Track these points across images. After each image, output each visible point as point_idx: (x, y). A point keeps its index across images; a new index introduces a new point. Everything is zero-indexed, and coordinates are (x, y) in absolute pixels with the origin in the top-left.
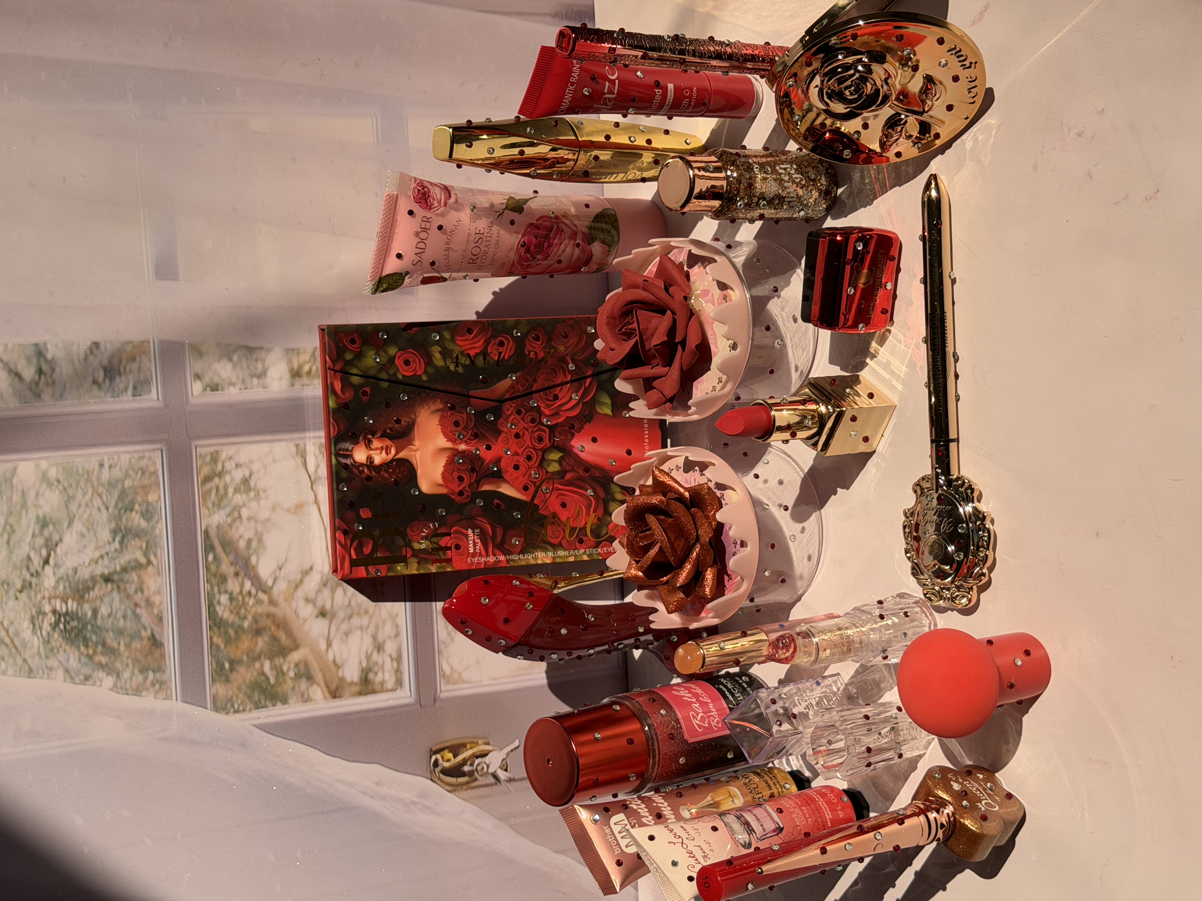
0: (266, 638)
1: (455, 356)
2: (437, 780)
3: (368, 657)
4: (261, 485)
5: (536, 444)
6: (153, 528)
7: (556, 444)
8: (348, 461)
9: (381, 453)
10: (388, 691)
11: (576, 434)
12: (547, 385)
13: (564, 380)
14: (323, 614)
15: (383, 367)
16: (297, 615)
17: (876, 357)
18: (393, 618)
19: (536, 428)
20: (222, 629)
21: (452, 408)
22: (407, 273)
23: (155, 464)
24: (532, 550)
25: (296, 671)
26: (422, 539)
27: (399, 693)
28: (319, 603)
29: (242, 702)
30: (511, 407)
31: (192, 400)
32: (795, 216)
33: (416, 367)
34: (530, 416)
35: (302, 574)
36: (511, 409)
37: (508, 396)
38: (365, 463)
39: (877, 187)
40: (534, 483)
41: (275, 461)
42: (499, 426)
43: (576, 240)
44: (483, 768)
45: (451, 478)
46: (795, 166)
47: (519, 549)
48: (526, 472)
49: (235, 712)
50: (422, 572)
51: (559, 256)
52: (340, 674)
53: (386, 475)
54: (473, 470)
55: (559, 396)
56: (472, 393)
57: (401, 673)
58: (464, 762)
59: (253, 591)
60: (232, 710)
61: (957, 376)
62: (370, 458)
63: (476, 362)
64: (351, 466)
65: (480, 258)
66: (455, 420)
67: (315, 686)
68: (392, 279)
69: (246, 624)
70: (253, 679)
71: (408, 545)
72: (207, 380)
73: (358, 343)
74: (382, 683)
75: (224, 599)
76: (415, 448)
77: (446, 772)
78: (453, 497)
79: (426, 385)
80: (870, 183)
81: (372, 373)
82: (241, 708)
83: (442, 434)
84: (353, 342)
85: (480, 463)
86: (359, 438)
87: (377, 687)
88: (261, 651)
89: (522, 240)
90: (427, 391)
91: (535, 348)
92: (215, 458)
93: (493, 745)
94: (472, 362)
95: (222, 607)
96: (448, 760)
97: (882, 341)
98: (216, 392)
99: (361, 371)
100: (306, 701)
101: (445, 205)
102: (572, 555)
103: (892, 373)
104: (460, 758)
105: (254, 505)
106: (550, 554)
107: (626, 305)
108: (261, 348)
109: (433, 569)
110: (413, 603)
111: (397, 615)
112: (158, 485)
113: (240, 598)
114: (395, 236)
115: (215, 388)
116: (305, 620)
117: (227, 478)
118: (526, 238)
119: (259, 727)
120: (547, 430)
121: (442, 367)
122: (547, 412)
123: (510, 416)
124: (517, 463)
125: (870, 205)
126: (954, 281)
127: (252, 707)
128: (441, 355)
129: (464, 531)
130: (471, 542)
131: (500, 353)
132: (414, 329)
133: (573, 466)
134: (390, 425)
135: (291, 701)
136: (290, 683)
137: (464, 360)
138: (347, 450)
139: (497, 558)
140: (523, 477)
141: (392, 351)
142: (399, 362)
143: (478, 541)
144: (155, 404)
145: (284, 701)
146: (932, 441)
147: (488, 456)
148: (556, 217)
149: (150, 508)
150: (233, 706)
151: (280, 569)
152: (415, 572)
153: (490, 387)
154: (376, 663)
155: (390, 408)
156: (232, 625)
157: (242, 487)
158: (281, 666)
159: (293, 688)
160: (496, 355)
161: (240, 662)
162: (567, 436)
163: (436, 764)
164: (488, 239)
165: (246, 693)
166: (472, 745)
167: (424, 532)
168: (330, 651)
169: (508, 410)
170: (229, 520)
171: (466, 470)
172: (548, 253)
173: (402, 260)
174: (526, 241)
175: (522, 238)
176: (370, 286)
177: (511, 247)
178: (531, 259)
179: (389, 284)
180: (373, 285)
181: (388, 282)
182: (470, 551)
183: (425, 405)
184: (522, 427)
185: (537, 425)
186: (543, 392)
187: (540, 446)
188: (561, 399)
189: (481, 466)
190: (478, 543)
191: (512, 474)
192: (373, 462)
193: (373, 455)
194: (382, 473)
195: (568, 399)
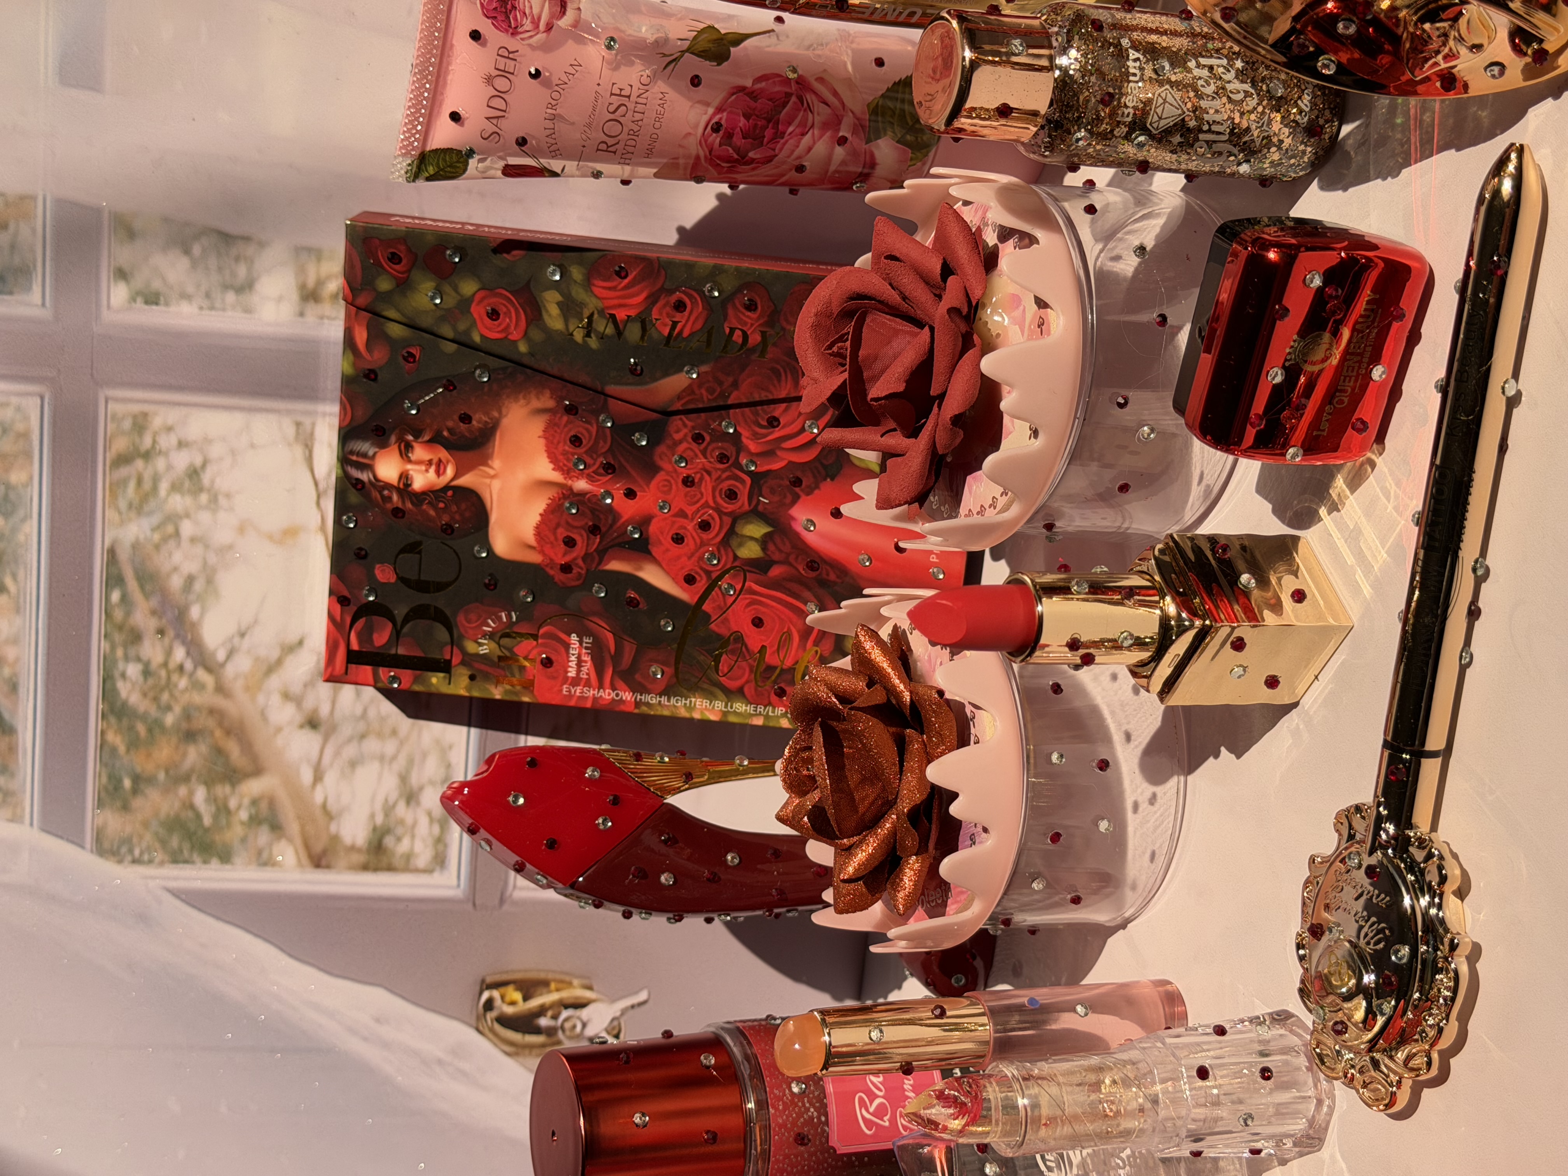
0: (203, 748)
1: (586, 313)
2: (487, 1031)
3: (388, 810)
4: (223, 484)
5: (722, 503)
6: (14, 530)
7: (760, 508)
8: (364, 476)
9: (427, 471)
10: (417, 871)
11: (803, 497)
12: (757, 398)
13: (793, 394)
14: (312, 723)
15: (446, 315)
16: (265, 719)
17: (1339, 511)
18: (444, 751)
19: (727, 474)
20: (125, 722)
21: (571, 410)
22: (471, 153)
23: (26, 418)
24: (685, 691)
25: (253, 811)
26: (484, 635)
27: (437, 878)
28: (309, 704)
29: (149, 849)
30: (685, 425)
31: (107, 316)
32: (1229, 171)
33: (508, 326)
34: (718, 448)
35: (283, 650)
36: (685, 431)
37: (678, 406)
38: (395, 483)
39: (1415, 138)
40: (708, 573)
41: (253, 446)
42: (656, 458)
43: (838, 130)
44: (574, 1027)
45: (552, 538)
46: (1239, 64)
47: (661, 687)
48: (697, 550)
49: (135, 861)
50: (476, 694)
51: (799, 157)
52: (333, 828)
53: (432, 513)
54: (594, 530)
55: (781, 420)
56: (611, 389)
57: (446, 846)
58: (541, 1011)
59: (189, 665)
60: (129, 858)
61: (1474, 613)
62: (405, 477)
63: (627, 333)
64: (367, 485)
65: (622, 144)
66: (572, 433)
67: (283, 844)
68: (445, 160)
69: (169, 719)
70: (172, 813)
71: (455, 642)
72: (138, 282)
73: (404, 261)
74: (409, 857)
75: (133, 670)
76: (492, 472)
77: (505, 1021)
78: (551, 572)
79: (526, 360)
80: (1405, 127)
81: (426, 322)
82: (146, 857)
83: (545, 455)
84: (394, 258)
85: (610, 522)
86: (389, 437)
87: (397, 862)
88: (192, 770)
89: (716, 119)
90: (528, 371)
91: (746, 324)
92: (140, 424)
93: (599, 992)
94: (619, 333)
95: (129, 685)
96: (513, 1003)
97: (1355, 482)
98: (154, 307)
99: (403, 315)
100: (265, 864)
101: (549, 28)
102: (760, 714)
103: (1360, 556)
104: (535, 1003)
105: (205, 517)
106: (719, 705)
107: (851, 298)
108: (247, 239)
109: (497, 693)
110: (484, 731)
111: (451, 747)
112: (28, 455)
113: (163, 673)
114: (450, 77)
115: (152, 299)
116: (279, 730)
117: (160, 464)
118: (725, 114)
119: (176, 894)
120: (748, 480)
121: (560, 333)
122: (753, 447)
123: (681, 442)
124: (681, 532)
125: (1394, 177)
126: (1513, 402)
127: (166, 858)
128: (561, 309)
129: (563, 636)
130: (573, 658)
131: (675, 324)
132: (515, 252)
133: (788, 555)
134: (450, 424)
135: (237, 860)
136: (238, 830)
137: (601, 325)
138: (365, 455)
139: (617, 695)
140: (689, 558)
141: (469, 287)
142: (478, 311)
143: (587, 658)
144: (37, 312)
145: (226, 857)
146: (1386, 745)
147: (628, 509)
148: (801, 82)
149: (12, 496)
150: (131, 851)
151: (242, 635)
152: (463, 692)
153: (646, 383)
154: (402, 822)
155: (455, 392)
156: (144, 718)
157: (187, 484)
158: (226, 800)
159: (244, 840)
160: (666, 325)
161: (151, 780)
162: (785, 497)
163: (489, 1005)
164: (640, 108)
165: (156, 834)
166: (560, 986)
167: (489, 626)
168: (319, 788)
169: (678, 431)
170: (156, 537)
171: (582, 527)
172: (774, 150)
173: (462, 125)
174: (723, 122)
175: (714, 114)
176: (403, 164)
177: (691, 131)
178: (736, 156)
179: (438, 167)
180: (409, 165)
181: (438, 164)
182: (570, 674)
183: (521, 396)
184: (700, 466)
185: (729, 467)
186: (747, 410)
187: (729, 507)
188: (783, 427)
189: (611, 526)
190: (586, 662)
191: (668, 550)
192: (410, 485)
193: (411, 472)
194: (424, 507)
195: (796, 430)
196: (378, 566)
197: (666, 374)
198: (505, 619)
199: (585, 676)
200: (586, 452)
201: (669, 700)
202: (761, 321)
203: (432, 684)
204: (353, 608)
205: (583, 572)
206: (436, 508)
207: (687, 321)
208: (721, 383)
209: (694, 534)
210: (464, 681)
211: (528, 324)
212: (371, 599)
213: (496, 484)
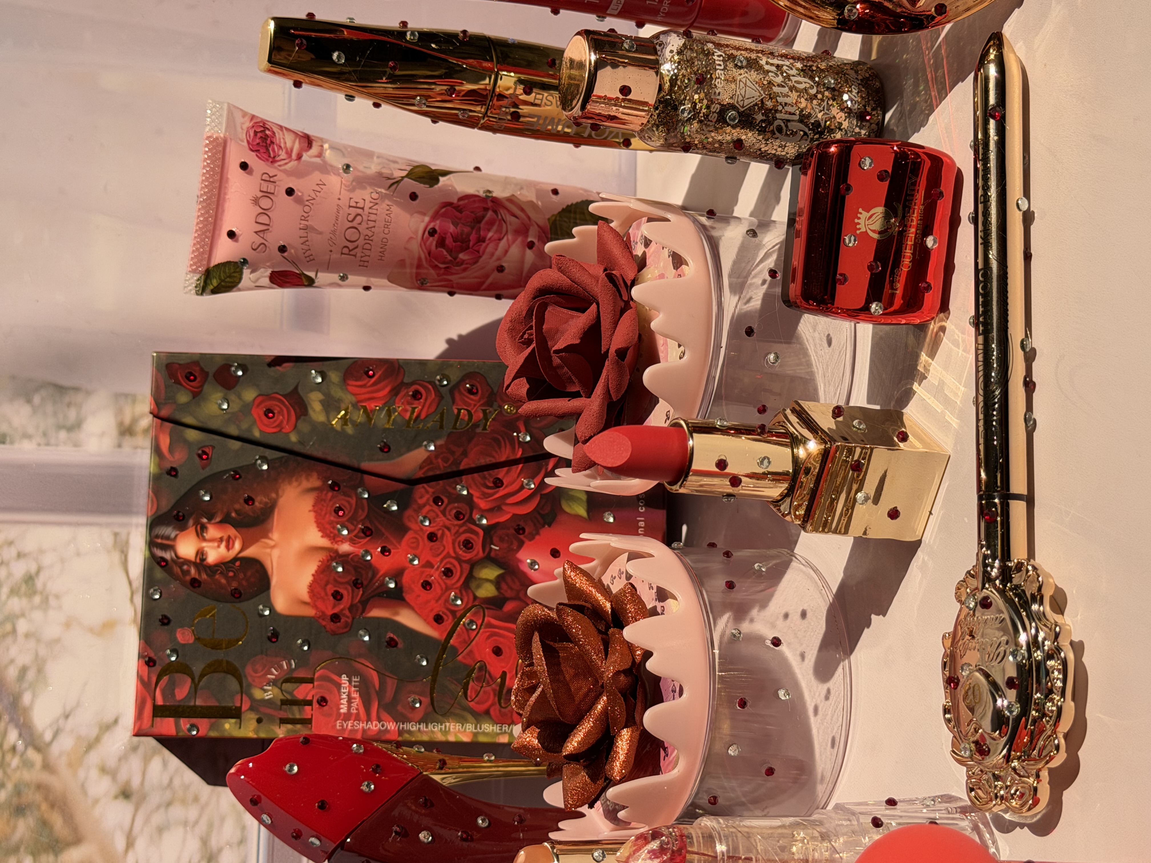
0: (31, 821)
1: (343, 408)
4: (53, 587)
5: (461, 552)
7: (492, 554)
8: (168, 555)
9: (219, 546)
11: (527, 543)
12: (483, 463)
13: (512, 457)
14: (125, 794)
15: (232, 417)
16: (85, 793)
17: (926, 378)
19: (464, 528)
21: (335, 487)
24: (440, 717)
26: (269, 682)
28: (122, 776)
30: (427, 492)
33: (282, 422)
34: (455, 508)
35: (101, 728)
36: (427, 496)
37: (420, 474)
38: (193, 559)
39: (934, 92)
40: (453, 613)
41: (78, 554)
42: (406, 520)
43: (527, 237)
45: (323, 594)
46: (799, 66)
47: (419, 715)
48: (442, 595)
50: (262, 735)
51: (499, 259)
53: (223, 581)
54: (358, 584)
55: (504, 481)
56: (366, 465)
59: (20, 746)
61: (1029, 385)
62: (201, 553)
63: (376, 420)
64: (170, 562)
65: (361, 248)
66: (336, 505)
68: (224, 272)
71: (244, 690)
73: (198, 379)
76: (272, 543)
78: (323, 623)
79: (297, 449)
80: (926, 88)
81: (215, 425)
83: (315, 525)
84: (190, 377)
85: (370, 575)
86: (187, 521)
89: (431, 225)
90: (299, 458)
91: (470, 405)
94: (369, 419)
97: (934, 350)
99: (198, 420)
102: (505, 732)
103: (946, 401)
105: (37, 615)
106: (470, 727)
108: (77, 389)
109: (280, 732)
114: (226, 205)
116: (96, 801)
118: (438, 222)
120: (481, 533)
121: (322, 423)
122: (483, 504)
123: (424, 505)
124: (429, 579)
125: (924, 125)
128: (323, 405)
129: (335, 677)
130: (344, 696)
131: (413, 410)
132: (285, 365)
133: (518, 592)
134: (237, 506)
137: (356, 415)
138: (168, 538)
139: (383, 726)
140: (437, 601)
141: (249, 395)
142: (257, 412)
143: (356, 695)
146: (980, 499)
147: (385, 564)
148: (496, 201)
151: (67, 717)
152: (251, 735)
153: (394, 458)
155: (240, 481)
157: (24, 588)
160: (406, 411)
162: (512, 544)
164: (372, 217)
167: (272, 674)
168: (130, 854)
169: (421, 497)
171: (347, 583)
172: (478, 252)
173: (237, 241)
174: (437, 228)
175: (430, 222)
176: (194, 279)
177: (412, 235)
178: (449, 258)
179: (220, 279)
180: (198, 280)
181: (220, 276)
182: (342, 711)
183: (294, 479)
184: (441, 524)
185: (464, 523)
186: (476, 475)
187: (466, 556)
188: (506, 487)
189: (371, 580)
190: (355, 698)
191: (418, 596)
192: (204, 560)
193: (206, 549)
194: (217, 576)
195: (517, 487)
196: (179, 630)
197: (409, 450)
198: (285, 667)
199: (355, 711)
200: (348, 520)
201: (427, 727)
202: (482, 402)
203: (225, 730)
204: (158, 668)
205: (350, 621)
206: (227, 577)
207: (423, 407)
208: (453, 453)
209: (440, 581)
210: (253, 724)
211: (297, 418)
212: (173, 659)
213: (276, 553)
